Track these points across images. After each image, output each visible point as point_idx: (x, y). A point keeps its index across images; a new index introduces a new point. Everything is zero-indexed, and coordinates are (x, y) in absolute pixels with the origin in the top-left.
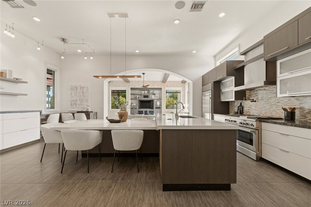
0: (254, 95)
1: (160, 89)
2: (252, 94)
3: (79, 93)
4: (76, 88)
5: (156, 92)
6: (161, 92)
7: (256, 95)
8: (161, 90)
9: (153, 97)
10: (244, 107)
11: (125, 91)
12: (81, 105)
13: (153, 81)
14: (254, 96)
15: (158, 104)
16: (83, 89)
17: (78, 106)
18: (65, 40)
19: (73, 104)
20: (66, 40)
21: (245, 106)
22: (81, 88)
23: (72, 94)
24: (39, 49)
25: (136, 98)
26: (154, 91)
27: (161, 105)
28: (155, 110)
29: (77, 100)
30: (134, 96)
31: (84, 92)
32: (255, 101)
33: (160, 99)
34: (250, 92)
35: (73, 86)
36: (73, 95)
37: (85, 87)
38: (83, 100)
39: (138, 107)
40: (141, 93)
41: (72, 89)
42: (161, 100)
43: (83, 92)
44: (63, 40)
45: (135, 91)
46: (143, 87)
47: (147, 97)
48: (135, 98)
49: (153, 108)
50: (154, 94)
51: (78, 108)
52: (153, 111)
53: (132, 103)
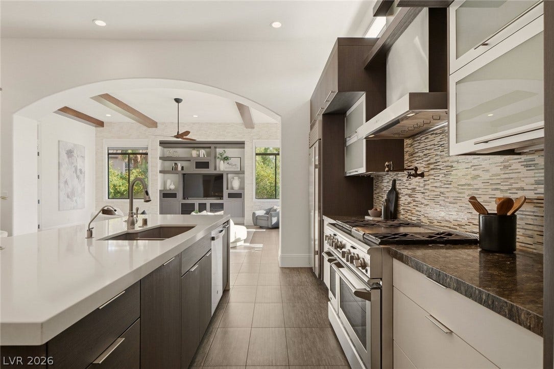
0: (421, 154)
1: (241, 144)
2: (416, 150)
5: (230, 152)
6: (244, 151)
7: (426, 152)
8: (244, 148)
9: (222, 167)
10: (400, 196)
11: (144, 151)
13: (220, 124)
14: (419, 156)
15: (236, 184)
21: (402, 191)
25: (176, 168)
26: (225, 149)
28: (226, 201)
32: (422, 175)
33: (241, 173)
34: (412, 145)
39: (180, 195)
40: (189, 156)
42: (244, 174)
45: (172, 150)
46: (176, 137)
47: (205, 165)
48: (174, 170)
49: (221, 197)
50: (226, 159)
52: (222, 204)
53: (165, 183)
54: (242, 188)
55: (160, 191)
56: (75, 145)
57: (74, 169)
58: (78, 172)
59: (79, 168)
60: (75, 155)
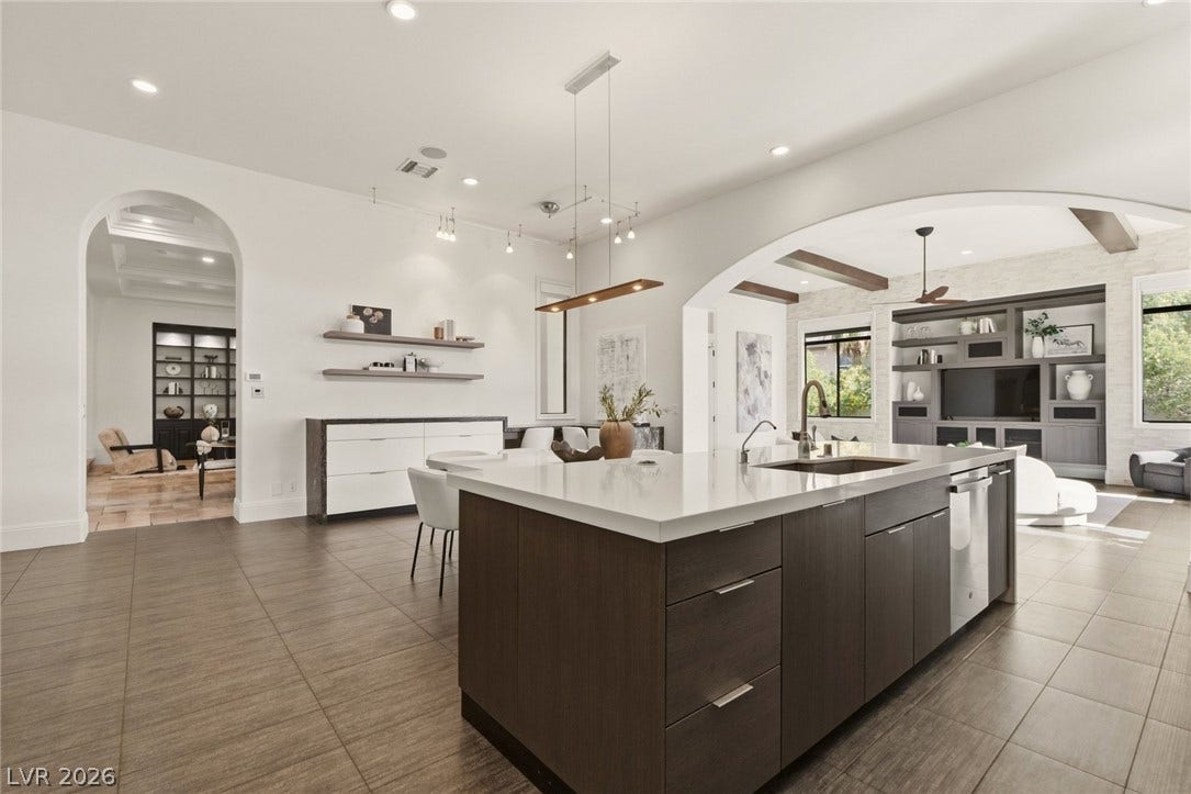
1: (1096, 294)
3: (618, 361)
4: (613, 344)
6: (1105, 309)
8: (1102, 301)
9: (1038, 348)
11: (865, 334)
13: (1030, 257)
15: (1079, 387)
16: (627, 345)
20: (553, 204)
22: (622, 342)
23: (602, 365)
24: (510, 250)
25: (925, 361)
26: (1048, 311)
27: (1102, 397)
28: (1047, 424)
29: (613, 384)
30: (911, 354)
31: (631, 355)
33: (1094, 360)
35: (605, 341)
36: (605, 368)
37: (631, 340)
39: (934, 410)
40: (953, 333)
41: (602, 350)
42: (1104, 361)
43: (628, 357)
44: (548, 206)
45: (916, 326)
46: (919, 301)
47: (994, 349)
48: (922, 365)
50: (1050, 331)
52: (1039, 432)
53: (903, 389)
54: (1098, 393)
55: (893, 402)
56: (758, 336)
57: (756, 372)
58: (762, 376)
59: (763, 369)
60: (758, 350)
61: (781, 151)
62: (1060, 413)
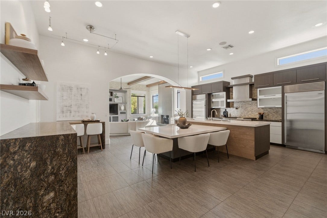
3: (75, 96)
4: (71, 89)
6: (126, 95)
8: (126, 93)
12: (79, 112)
15: (123, 108)
16: (81, 90)
17: (73, 113)
18: (93, 28)
19: (64, 111)
22: (77, 88)
23: (63, 96)
26: (117, 93)
27: (126, 110)
28: (119, 115)
29: (71, 105)
31: (83, 94)
32: (237, 109)
33: (125, 103)
35: (65, 86)
36: (65, 98)
37: (84, 88)
38: (81, 105)
41: (63, 89)
43: (81, 95)
44: (91, 27)
46: (120, 89)
50: (117, 97)
51: (73, 116)
61: (151, 57)
62: (121, 113)
